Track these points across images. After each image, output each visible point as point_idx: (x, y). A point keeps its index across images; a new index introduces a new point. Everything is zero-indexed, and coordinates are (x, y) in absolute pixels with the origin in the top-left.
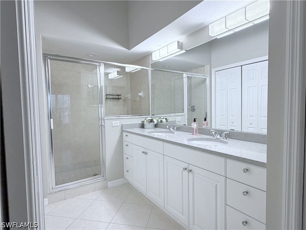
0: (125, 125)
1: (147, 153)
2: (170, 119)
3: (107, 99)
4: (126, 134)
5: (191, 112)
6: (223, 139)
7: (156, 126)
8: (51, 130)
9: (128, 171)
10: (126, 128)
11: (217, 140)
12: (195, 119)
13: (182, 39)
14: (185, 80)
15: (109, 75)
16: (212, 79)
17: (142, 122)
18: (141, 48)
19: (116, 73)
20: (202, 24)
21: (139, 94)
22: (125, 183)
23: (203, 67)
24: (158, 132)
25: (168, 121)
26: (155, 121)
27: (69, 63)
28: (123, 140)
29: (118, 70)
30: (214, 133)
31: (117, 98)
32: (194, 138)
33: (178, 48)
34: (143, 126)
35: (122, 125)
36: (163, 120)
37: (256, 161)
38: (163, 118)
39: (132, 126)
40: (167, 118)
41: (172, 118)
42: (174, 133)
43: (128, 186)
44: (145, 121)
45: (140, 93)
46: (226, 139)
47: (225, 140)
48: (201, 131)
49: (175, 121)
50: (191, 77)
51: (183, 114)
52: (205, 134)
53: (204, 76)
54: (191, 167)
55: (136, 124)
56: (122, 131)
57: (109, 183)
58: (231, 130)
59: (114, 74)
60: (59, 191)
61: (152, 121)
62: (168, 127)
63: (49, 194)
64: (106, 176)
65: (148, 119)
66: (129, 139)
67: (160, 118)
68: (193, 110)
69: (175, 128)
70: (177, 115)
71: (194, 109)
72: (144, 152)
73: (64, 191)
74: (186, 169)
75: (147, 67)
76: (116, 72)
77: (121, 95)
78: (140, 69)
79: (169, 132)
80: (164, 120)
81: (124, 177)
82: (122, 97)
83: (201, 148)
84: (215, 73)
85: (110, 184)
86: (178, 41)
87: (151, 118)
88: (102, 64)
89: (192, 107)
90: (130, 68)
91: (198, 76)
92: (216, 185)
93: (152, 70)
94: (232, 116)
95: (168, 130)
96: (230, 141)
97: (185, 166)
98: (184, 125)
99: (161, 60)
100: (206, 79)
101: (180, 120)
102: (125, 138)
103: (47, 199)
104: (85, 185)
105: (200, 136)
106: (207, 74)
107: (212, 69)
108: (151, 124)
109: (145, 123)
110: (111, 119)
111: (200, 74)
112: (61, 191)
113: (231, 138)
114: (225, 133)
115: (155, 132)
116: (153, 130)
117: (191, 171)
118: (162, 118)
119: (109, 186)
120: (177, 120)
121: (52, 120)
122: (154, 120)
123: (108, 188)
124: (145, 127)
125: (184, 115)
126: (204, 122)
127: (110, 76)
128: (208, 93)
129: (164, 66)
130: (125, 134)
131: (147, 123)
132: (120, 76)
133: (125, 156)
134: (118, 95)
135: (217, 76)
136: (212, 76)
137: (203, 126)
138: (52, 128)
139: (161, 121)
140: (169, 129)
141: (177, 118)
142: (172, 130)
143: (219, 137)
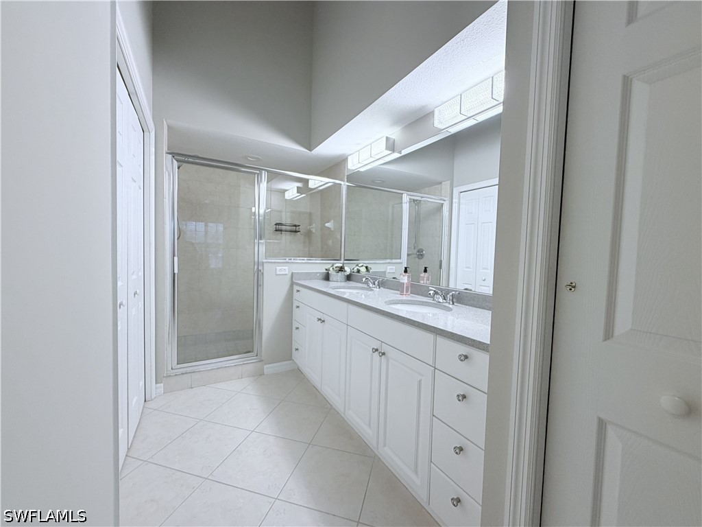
0: (298, 273)
1: (324, 321)
2: (374, 269)
3: (276, 230)
4: (298, 288)
5: (417, 259)
6: (447, 305)
7: (349, 278)
8: (174, 274)
9: (297, 349)
10: (299, 280)
11: (438, 305)
12: (426, 268)
13: (395, 133)
14: (406, 207)
15: (286, 193)
16: (454, 205)
17: (326, 270)
18: (329, 148)
19: (295, 190)
20: (424, 107)
21: (327, 225)
22: (293, 370)
23: (440, 185)
24: (349, 288)
25: (371, 271)
26: (348, 270)
27: (218, 170)
28: (294, 298)
29: (300, 185)
30: (432, 292)
31: (295, 230)
32: (400, 300)
33: (387, 148)
34: (327, 277)
35: (292, 273)
36: (361, 269)
37: (479, 342)
38: (362, 266)
39: (309, 276)
40: (369, 266)
41: (377, 267)
42: (373, 290)
43: (298, 374)
44: (331, 269)
45: (328, 222)
46: (453, 304)
47: (451, 306)
48: (416, 289)
49: (385, 272)
50: (420, 201)
51: (398, 261)
52: (422, 295)
53: (441, 200)
54: (385, 348)
55: (317, 273)
56: (292, 284)
57: (265, 366)
58: (466, 289)
59: (291, 191)
60: (183, 374)
61: (341, 269)
62: (364, 279)
63: (166, 377)
64: (261, 356)
65: (335, 266)
66: (303, 296)
67: (357, 265)
68: (420, 256)
69: (376, 283)
70: (389, 263)
71: (422, 255)
72: (320, 319)
73: (190, 374)
74: (377, 350)
75: (341, 180)
76: (296, 188)
77: (299, 226)
78: (331, 184)
79: (366, 289)
80: (363, 270)
81: (293, 358)
82: (301, 228)
83: (399, 316)
84: (459, 196)
85: (269, 369)
86: (387, 138)
87: (341, 265)
88: (263, 172)
89: (418, 252)
90: (316, 182)
91: (430, 199)
92: (420, 381)
93: (348, 186)
94: (484, 269)
95: (365, 286)
96: (458, 308)
97: (376, 345)
98: (394, 278)
99: (362, 170)
100: (442, 204)
101: (394, 271)
102: (296, 295)
103: (162, 384)
104: (226, 367)
105: (413, 297)
106: (445, 197)
107: (454, 189)
108: (340, 274)
109: (331, 272)
110: (275, 262)
111: (435, 196)
112: (185, 373)
113: (462, 304)
114: (451, 294)
115: (343, 288)
116: (343, 284)
117: (384, 354)
118: (360, 265)
119: (266, 371)
120: (388, 271)
121: (176, 258)
122: (346, 268)
123: (264, 374)
124: (331, 279)
125: (401, 263)
126: (423, 274)
127: (288, 196)
128: (446, 229)
129: (373, 181)
130: (296, 288)
131: (334, 273)
132: (302, 194)
133: (295, 325)
134: (295, 226)
135: (461, 201)
136: (454, 200)
137: (422, 282)
138: (176, 271)
139: (359, 271)
140: (366, 283)
141: (389, 267)
142: (371, 285)
143: (441, 300)
